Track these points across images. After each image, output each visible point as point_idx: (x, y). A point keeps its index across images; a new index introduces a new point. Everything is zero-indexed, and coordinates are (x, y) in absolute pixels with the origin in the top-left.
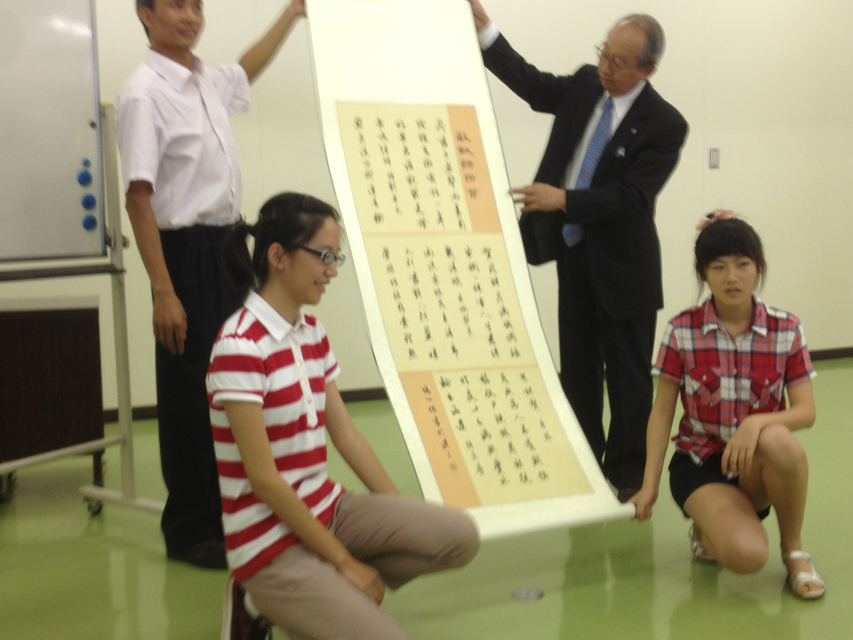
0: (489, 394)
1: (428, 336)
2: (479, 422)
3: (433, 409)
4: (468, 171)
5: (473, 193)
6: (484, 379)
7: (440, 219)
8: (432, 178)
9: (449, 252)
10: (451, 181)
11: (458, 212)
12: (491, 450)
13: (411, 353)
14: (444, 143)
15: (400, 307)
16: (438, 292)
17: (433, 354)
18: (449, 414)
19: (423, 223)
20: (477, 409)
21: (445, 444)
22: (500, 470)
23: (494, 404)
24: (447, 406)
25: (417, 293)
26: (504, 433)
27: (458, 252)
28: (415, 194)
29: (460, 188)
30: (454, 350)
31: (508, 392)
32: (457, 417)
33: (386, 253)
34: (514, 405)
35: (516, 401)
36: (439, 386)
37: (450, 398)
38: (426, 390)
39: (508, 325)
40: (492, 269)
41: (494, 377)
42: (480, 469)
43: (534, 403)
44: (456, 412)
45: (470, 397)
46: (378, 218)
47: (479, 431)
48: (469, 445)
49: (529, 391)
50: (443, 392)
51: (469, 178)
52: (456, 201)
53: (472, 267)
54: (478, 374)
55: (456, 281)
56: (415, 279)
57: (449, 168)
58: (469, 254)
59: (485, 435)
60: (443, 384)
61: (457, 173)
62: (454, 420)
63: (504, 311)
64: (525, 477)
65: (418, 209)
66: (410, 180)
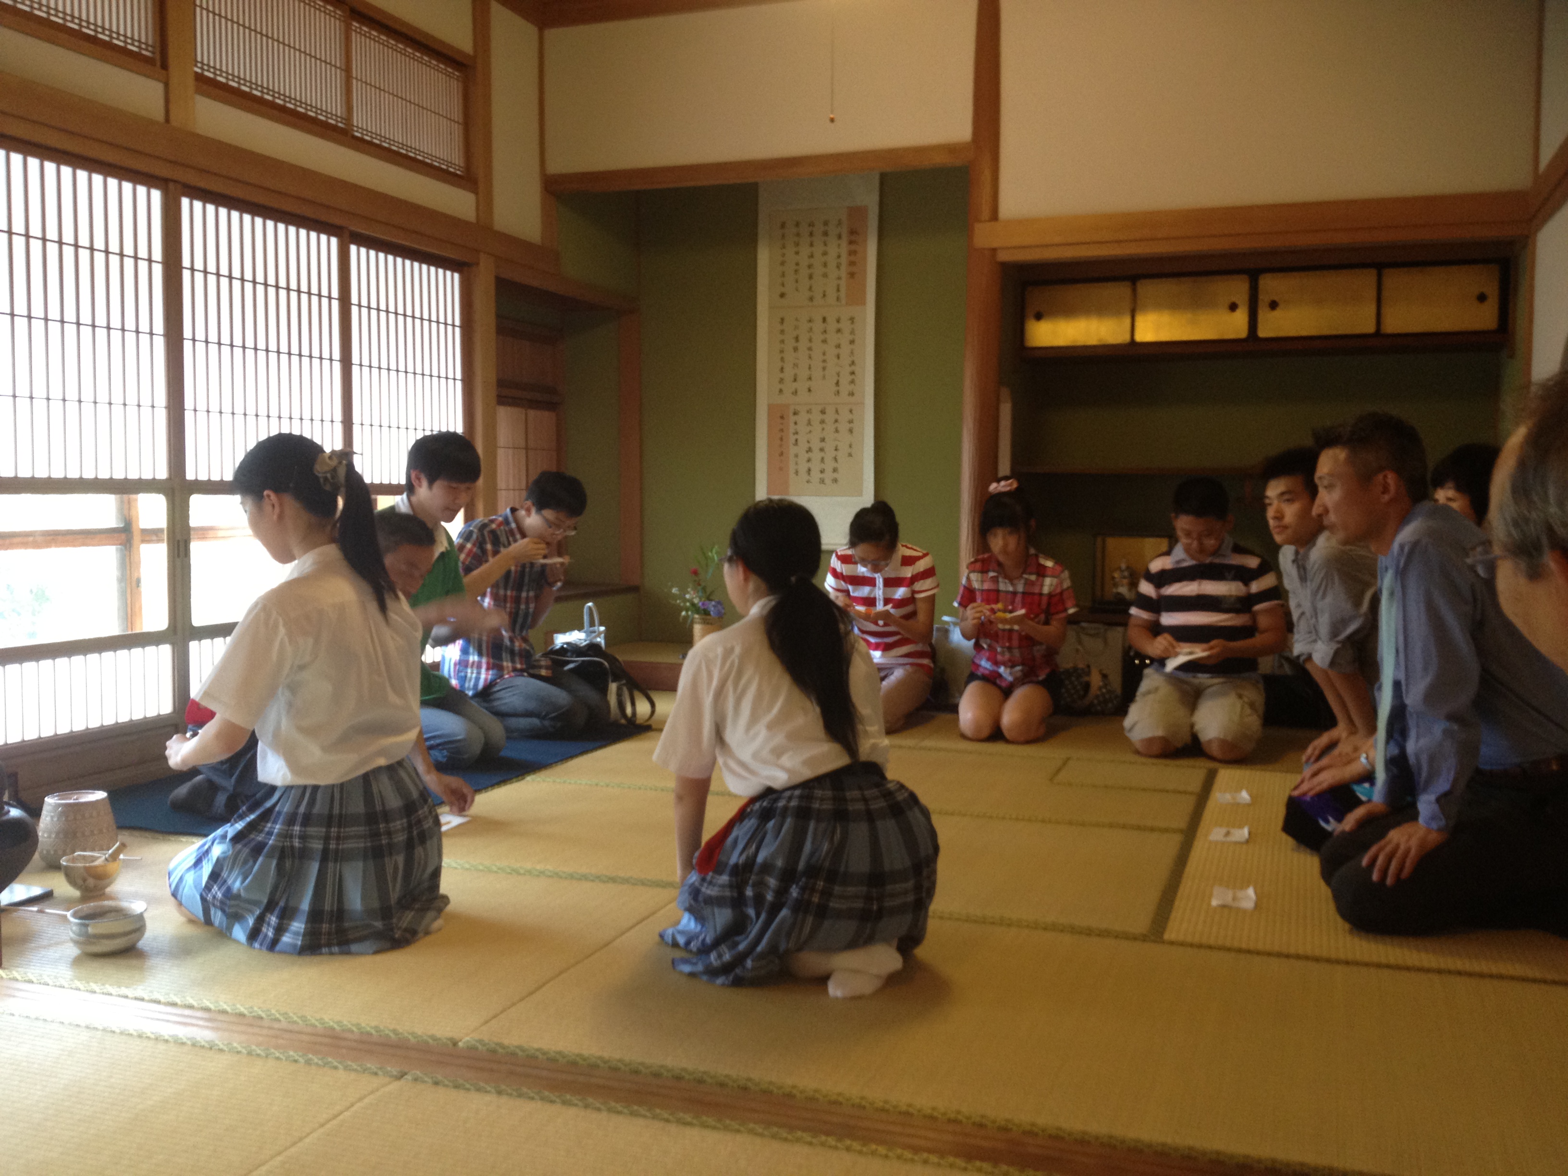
0: (822, 422)
1: (795, 380)
2: (808, 442)
3: (782, 430)
4: (853, 258)
5: (852, 275)
6: (823, 412)
7: (824, 295)
8: (825, 265)
9: (824, 320)
10: (838, 267)
11: (838, 290)
12: (809, 460)
13: (781, 391)
14: (840, 237)
15: (782, 359)
16: (810, 349)
18: (791, 435)
19: (811, 299)
20: (810, 432)
21: (782, 454)
22: (809, 474)
23: (823, 429)
24: (792, 428)
25: (796, 349)
26: (822, 450)
27: (831, 320)
28: (811, 277)
29: (843, 273)
30: (810, 390)
31: (836, 421)
32: (796, 436)
33: (782, 320)
34: (837, 431)
35: (839, 429)
36: (791, 414)
37: (796, 423)
38: (782, 417)
39: (853, 373)
40: (852, 332)
41: (830, 411)
42: (796, 473)
43: (851, 431)
44: (797, 433)
45: (809, 423)
46: (782, 295)
47: (806, 446)
48: (796, 456)
49: (851, 422)
50: (792, 418)
51: (852, 263)
52: (838, 281)
53: (839, 331)
54: (820, 408)
55: (824, 341)
56: (797, 339)
57: (839, 257)
58: (838, 321)
59: (809, 450)
60: (795, 414)
61: (844, 260)
62: (792, 438)
63: (853, 363)
64: (822, 481)
65: (810, 288)
66: (810, 267)
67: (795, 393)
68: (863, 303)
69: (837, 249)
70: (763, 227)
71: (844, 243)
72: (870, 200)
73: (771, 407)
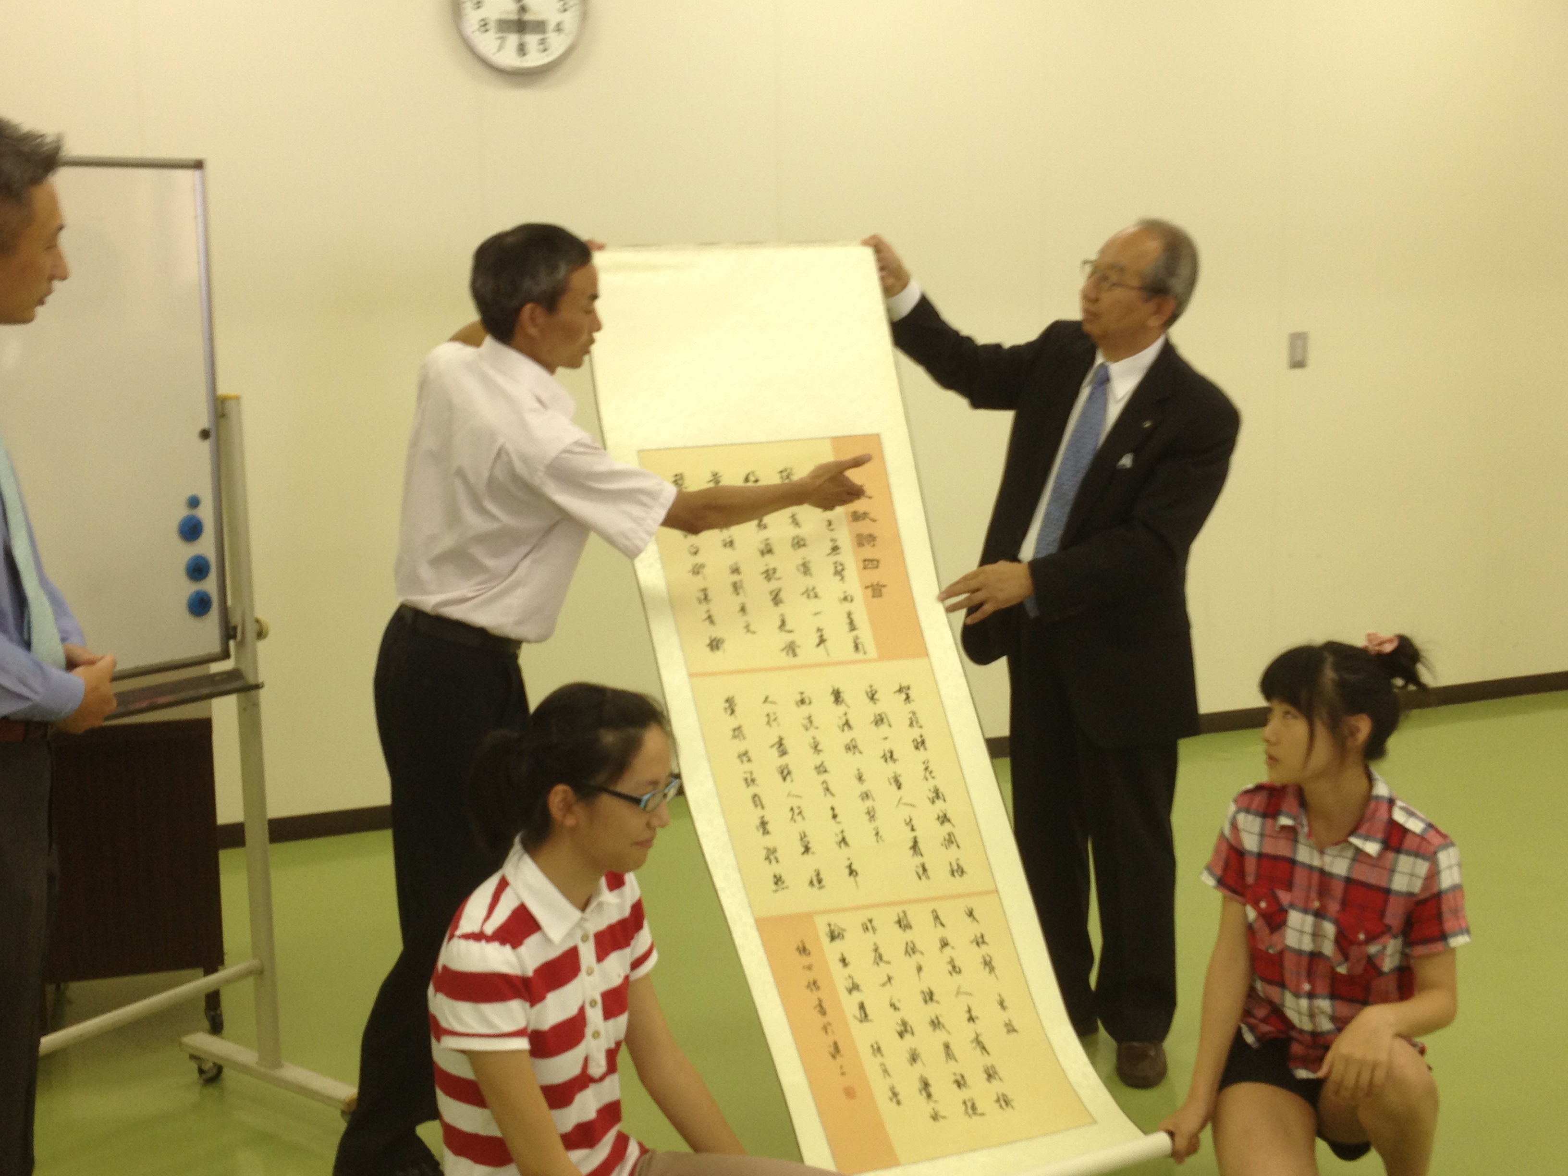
0: (911, 950)
1: (807, 850)
2: (893, 1007)
3: (814, 985)
4: (868, 552)
5: (876, 590)
8: (805, 569)
9: (837, 696)
11: (852, 627)
12: (914, 1057)
13: (778, 880)
15: (756, 800)
17: (815, 882)
18: (842, 993)
19: (791, 649)
20: (889, 979)
21: (836, 1050)
22: (929, 1094)
23: (920, 969)
24: (839, 977)
26: (936, 1024)
27: (854, 696)
28: (776, 599)
29: (854, 583)
30: (852, 872)
31: (944, 944)
32: (857, 997)
33: (731, 705)
35: (957, 962)
36: (825, 940)
37: (844, 961)
39: (943, 819)
40: (913, 721)
41: (920, 917)
42: (894, 1095)
43: (988, 964)
44: (854, 988)
45: (879, 958)
46: (715, 645)
47: (893, 1023)
49: (980, 941)
50: (832, 951)
51: (869, 564)
52: (847, 606)
53: (879, 720)
54: (893, 914)
55: (852, 747)
56: (781, 747)
57: (835, 549)
58: (872, 697)
59: (904, 1030)
60: (833, 937)
61: (849, 557)
62: (850, 1004)
63: (937, 795)
64: (972, 1108)
65: (783, 623)
66: (769, 575)
67: (818, 881)
73: (768, 928)
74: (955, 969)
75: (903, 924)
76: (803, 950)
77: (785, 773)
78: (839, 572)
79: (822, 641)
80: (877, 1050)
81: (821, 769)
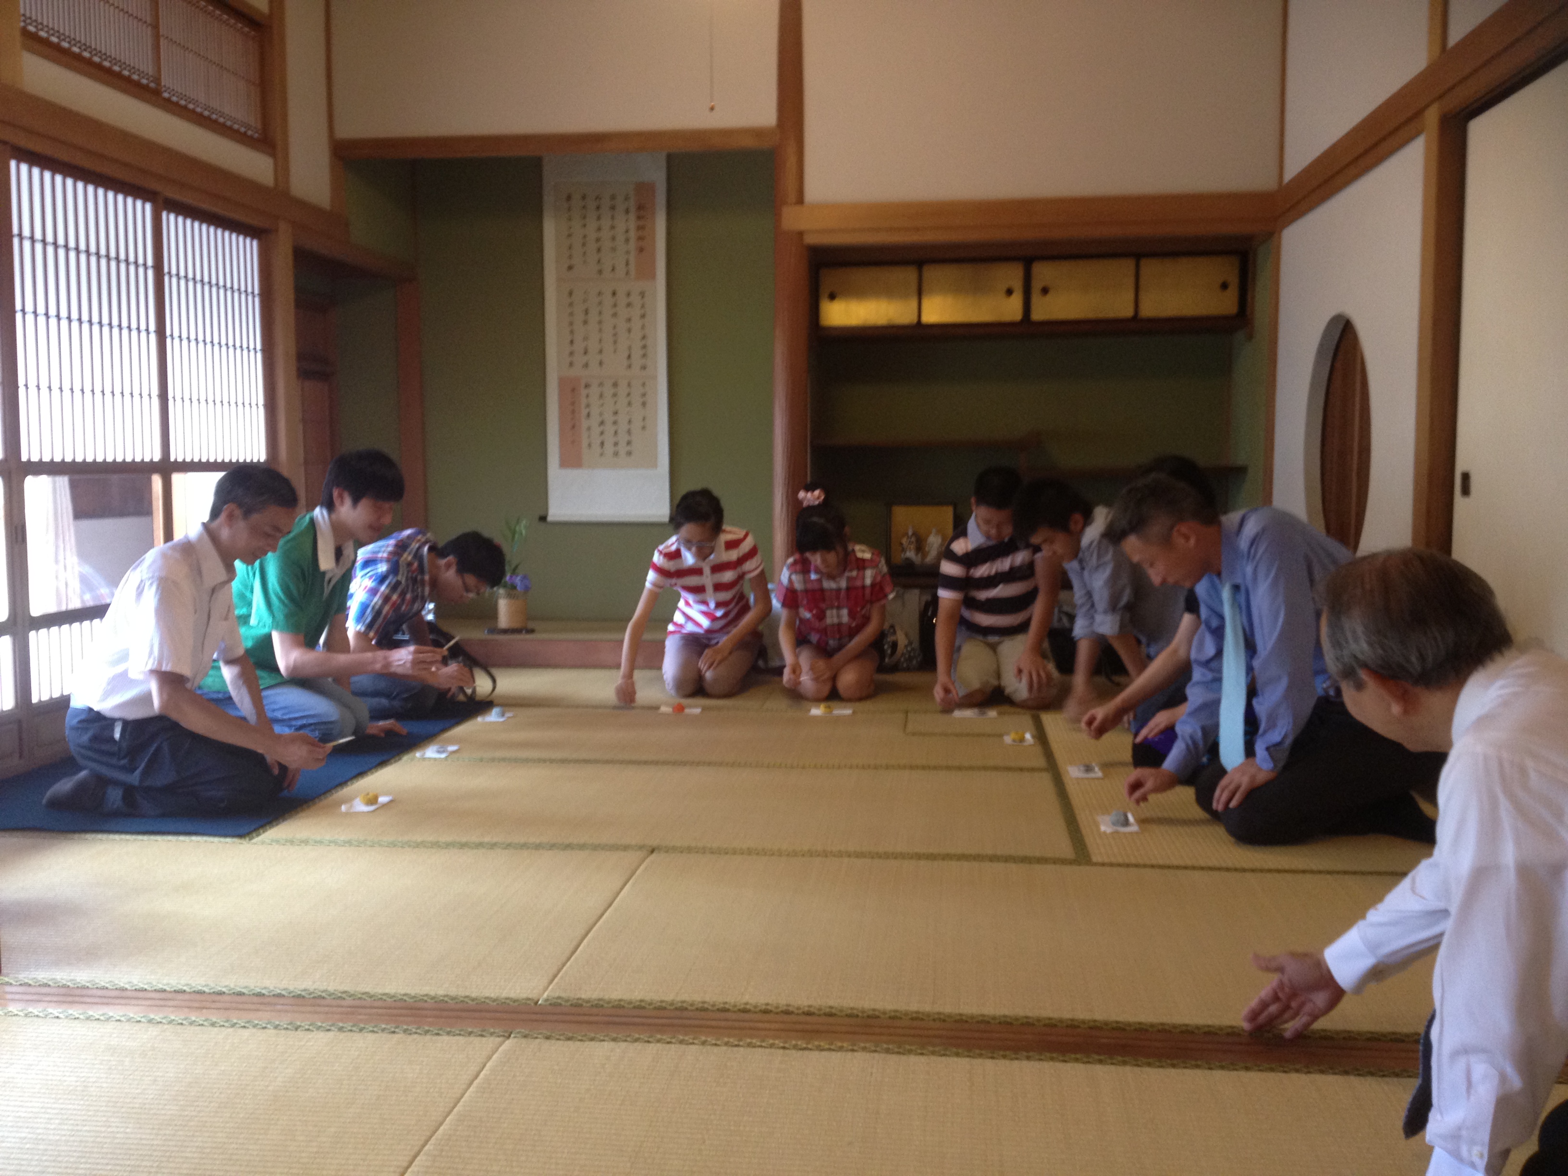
0: (615, 395)
1: (586, 353)
2: (601, 415)
3: (573, 403)
4: (641, 233)
5: (641, 250)
8: (613, 238)
9: (614, 294)
11: (627, 264)
12: (602, 433)
13: (571, 363)
14: (627, 211)
15: (572, 332)
18: (583, 406)
19: (600, 272)
20: (602, 405)
21: (574, 427)
22: (603, 447)
23: (615, 403)
24: (584, 401)
26: (615, 423)
27: (621, 294)
28: (599, 250)
29: (632, 245)
30: (601, 364)
31: (629, 394)
32: (587, 410)
33: (571, 294)
35: (632, 402)
36: (582, 387)
37: (587, 396)
39: (644, 347)
40: (643, 306)
41: (622, 384)
42: (590, 445)
43: (644, 404)
44: (588, 406)
45: (601, 396)
46: (570, 268)
47: (598, 419)
49: (643, 396)
50: (584, 392)
51: (640, 238)
52: (628, 256)
53: (629, 305)
54: (612, 381)
55: (615, 315)
56: (586, 312)
57: (627, 231)
58: (628, 294)
59: (602, 423)
60: (587, 386)
61: (632, 234)
62: (584, 412)
63: (644, 337)
64: (616, 454)
65: (599, 261)
66: (598, 240)
67: (586, 365)
68: (653, 276)
69: (626, 224)
70: (548, 199)
71: (632, 216)
72: (658, 177)
73: (562, 382)
74: (629, 404)
75: (615, 385)
76: (573, 390)
77: (585, 322)
78: (627, 240)
79: (613, 270)
80: (589, 429)
81: (600, 322)
